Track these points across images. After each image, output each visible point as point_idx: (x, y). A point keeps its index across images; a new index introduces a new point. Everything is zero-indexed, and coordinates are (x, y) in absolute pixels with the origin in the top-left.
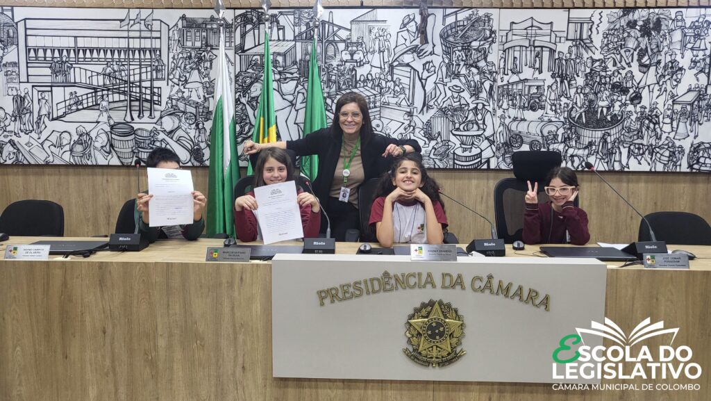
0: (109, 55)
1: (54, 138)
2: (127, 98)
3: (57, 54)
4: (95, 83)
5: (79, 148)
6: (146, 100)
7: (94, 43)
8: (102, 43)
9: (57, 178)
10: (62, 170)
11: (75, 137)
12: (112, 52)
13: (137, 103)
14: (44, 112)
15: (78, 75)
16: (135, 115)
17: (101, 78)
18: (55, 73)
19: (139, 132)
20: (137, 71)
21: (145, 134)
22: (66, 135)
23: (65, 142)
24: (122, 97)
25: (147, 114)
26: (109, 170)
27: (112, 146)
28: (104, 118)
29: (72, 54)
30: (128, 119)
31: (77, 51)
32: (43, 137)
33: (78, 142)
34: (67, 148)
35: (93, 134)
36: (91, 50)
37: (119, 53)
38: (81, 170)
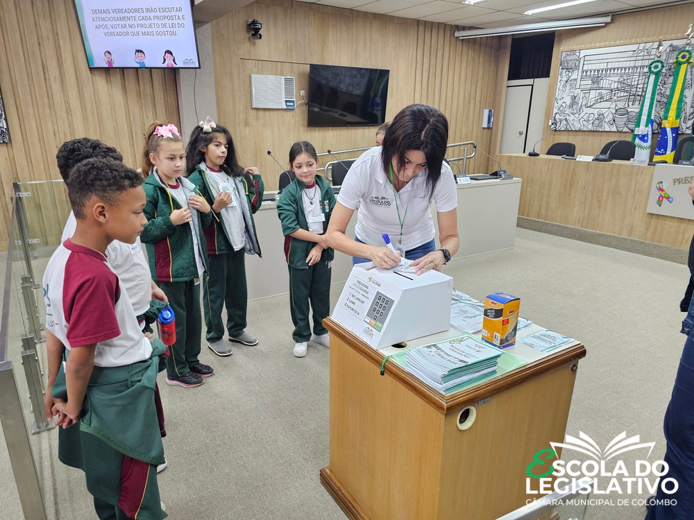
0: (623, 71)
1: (585, 117)
2: (628, 94)
3: (596, 73)
4: (612, 87)
5: (597, 122)
6: (639, 95)
7: (616, 65)
8: (621, 65)
9: (583, 137)
10: (586, 133)
11: (596, 116)
12: (625, 69)
13: (633, 97)
14: (584, 104)
15: (605, 83)
16: (630, 103)
17: (616, 84)
18: (593, 83)
19: (630, 113)
20: (637, 79)
21: (634, 114)
22: (592, 115)
23: (591, 119)
24: (626, 94)
25: (637, 103)
26: (611, 134)
27: (614, 121)
28: (613, 106)
29: (604, 72)
30: (626, 106)
31: (606, 70)
32: (581, 116)
33: (598, 119)
34: (591, 122)
35: (605, 115)
36: (614, 69)
37: (629, 69)
38: (595, 133)
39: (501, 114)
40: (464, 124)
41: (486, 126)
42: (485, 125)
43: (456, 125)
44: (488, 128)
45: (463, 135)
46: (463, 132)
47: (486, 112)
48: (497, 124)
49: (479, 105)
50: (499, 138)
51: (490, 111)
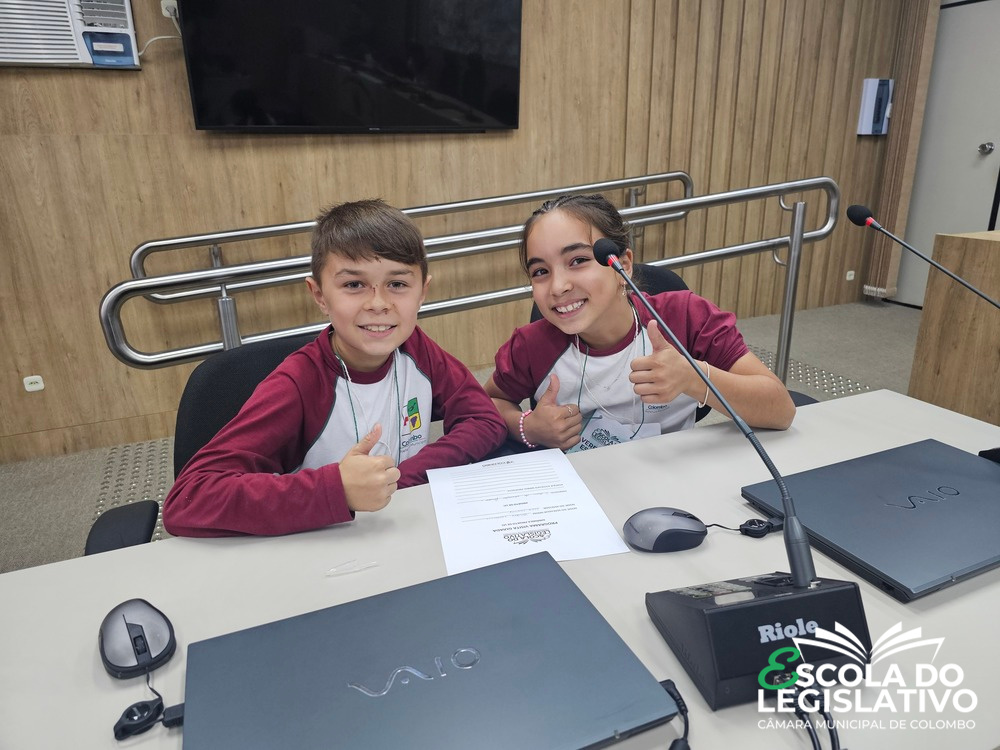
39: (921, 92)
40: (797, 123)
41: (870, 133)
42: (865, 126)
43: (772, 127)
44: (876, 136)
45: (794, 159)
46: (795, 148)
47: (871, 87)
48: (907, 124)
49: (847, 66)
50: (909, 167)
51: (883, 84)
